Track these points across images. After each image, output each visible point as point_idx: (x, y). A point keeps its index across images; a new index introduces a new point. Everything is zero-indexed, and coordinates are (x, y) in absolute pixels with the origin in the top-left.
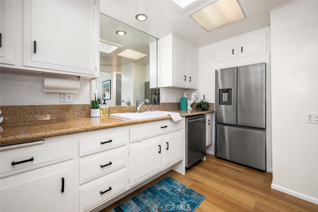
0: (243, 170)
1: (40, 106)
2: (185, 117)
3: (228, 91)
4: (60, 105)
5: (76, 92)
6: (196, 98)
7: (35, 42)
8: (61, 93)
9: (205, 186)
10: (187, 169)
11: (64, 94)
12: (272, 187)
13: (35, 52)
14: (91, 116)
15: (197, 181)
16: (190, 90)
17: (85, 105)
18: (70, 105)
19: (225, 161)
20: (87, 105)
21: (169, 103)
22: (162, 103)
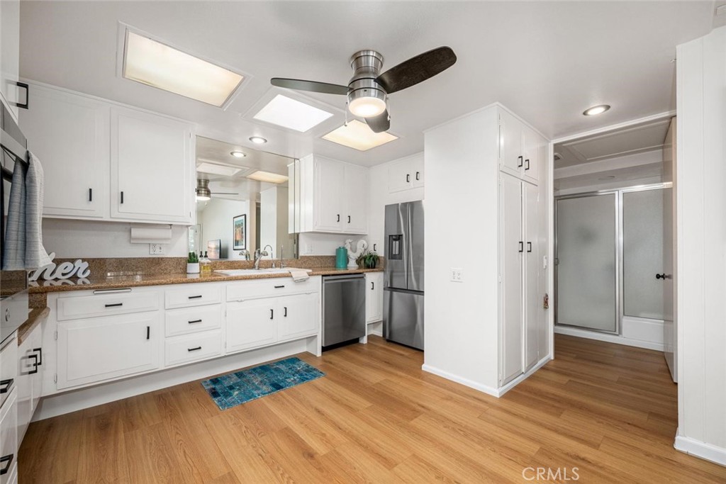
0: (406, 354)
1: (126, 259)
2: (320, 277)
3: (399, 238)
4: (150, 258)
5: (168, 242)
6: (363, 249)
7: (122, 193)
8: (150, 244)
9: (343, 369)
10: (324, 349)
11: (154, 245)
12: (423, 369)
13: (122, 202)
14: (188, 272)
15: (331, 363)
16: (356, 237)
17: (181, 258)
18: (162, 259)
19: (395, 345)
20: (183, 258)
21: (322, 257)
22: (302, 257)
